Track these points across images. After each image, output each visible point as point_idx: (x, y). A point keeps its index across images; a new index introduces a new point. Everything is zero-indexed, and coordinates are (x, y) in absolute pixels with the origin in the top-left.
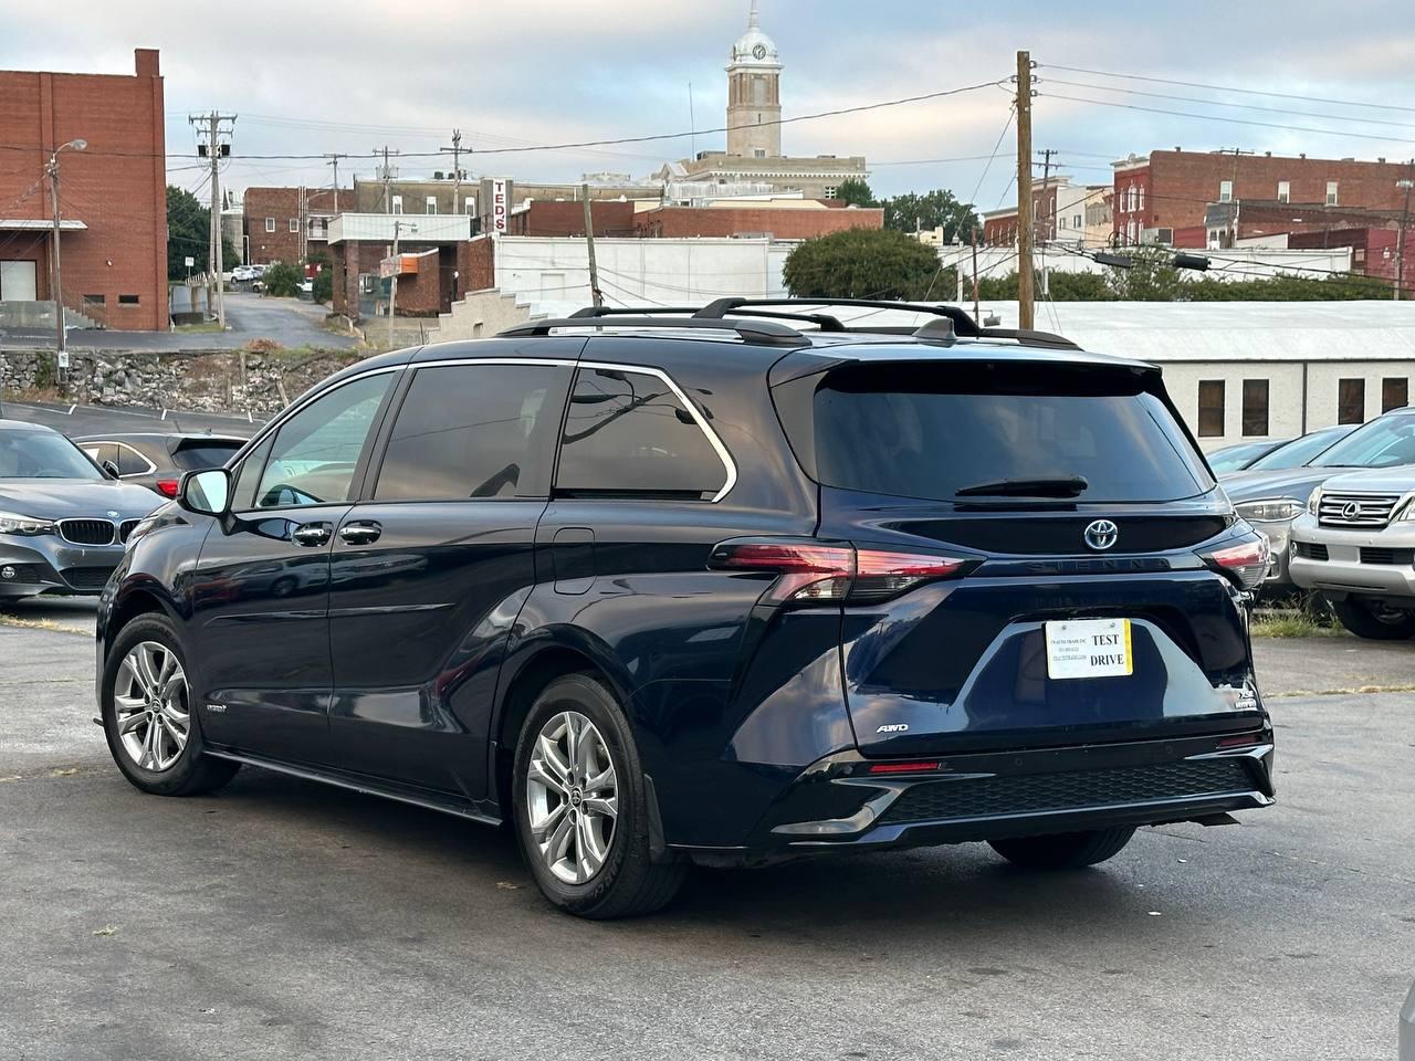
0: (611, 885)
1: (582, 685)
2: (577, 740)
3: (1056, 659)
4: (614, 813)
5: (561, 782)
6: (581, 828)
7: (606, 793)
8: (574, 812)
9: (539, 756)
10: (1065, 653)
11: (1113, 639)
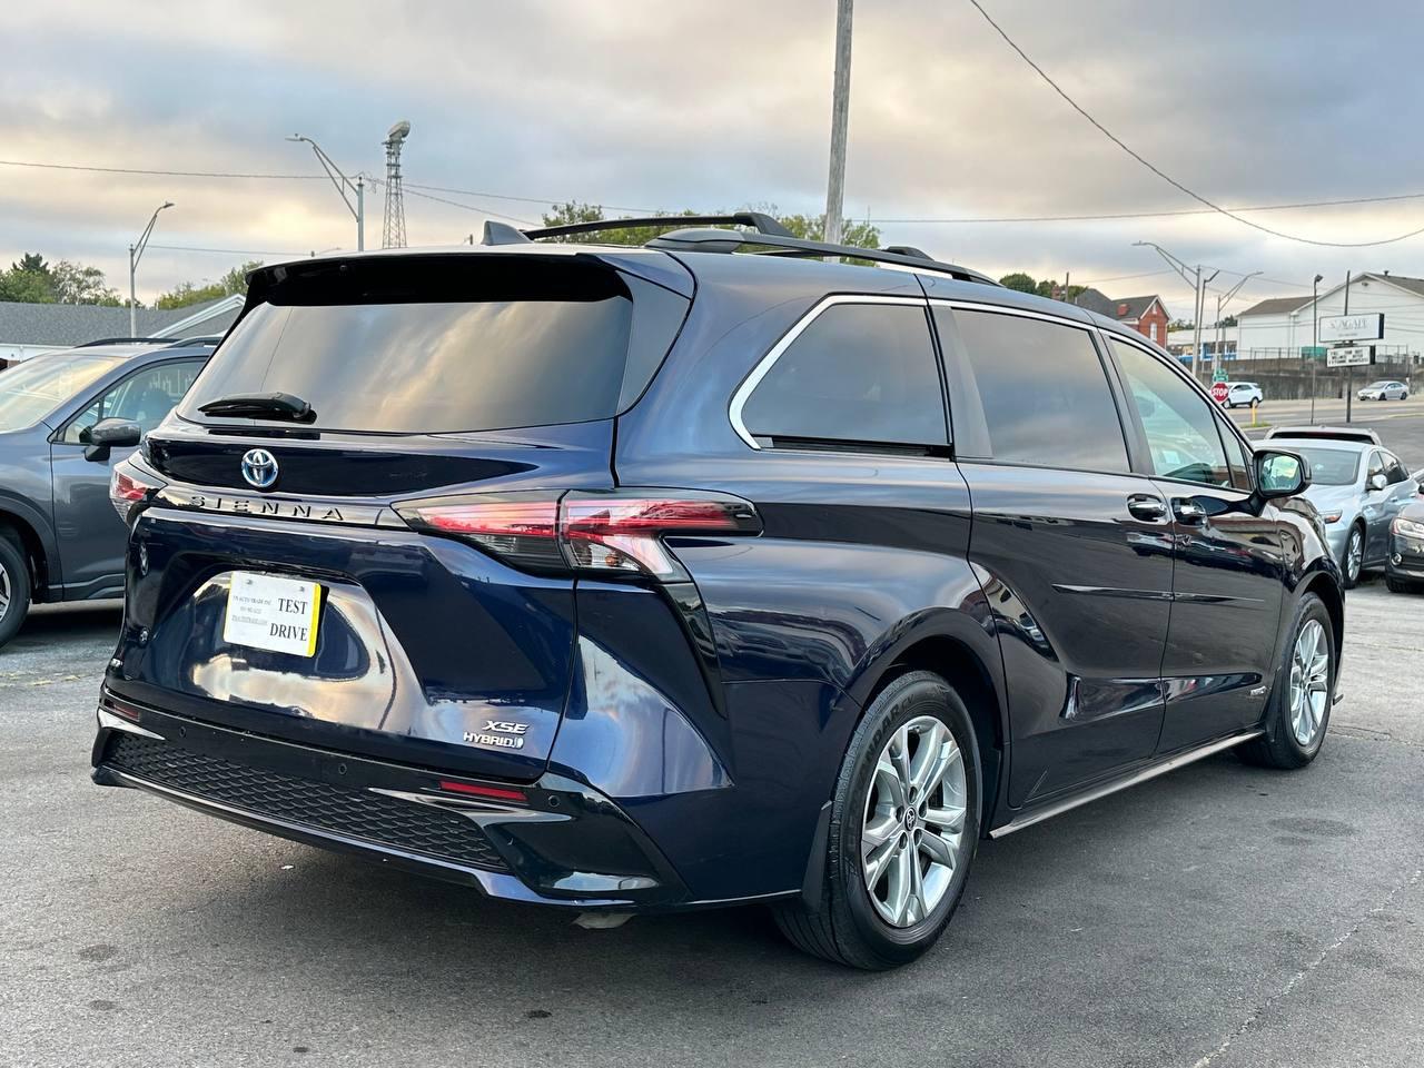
3: (235, 618)
10: (246, 614)
11: (300, 606)
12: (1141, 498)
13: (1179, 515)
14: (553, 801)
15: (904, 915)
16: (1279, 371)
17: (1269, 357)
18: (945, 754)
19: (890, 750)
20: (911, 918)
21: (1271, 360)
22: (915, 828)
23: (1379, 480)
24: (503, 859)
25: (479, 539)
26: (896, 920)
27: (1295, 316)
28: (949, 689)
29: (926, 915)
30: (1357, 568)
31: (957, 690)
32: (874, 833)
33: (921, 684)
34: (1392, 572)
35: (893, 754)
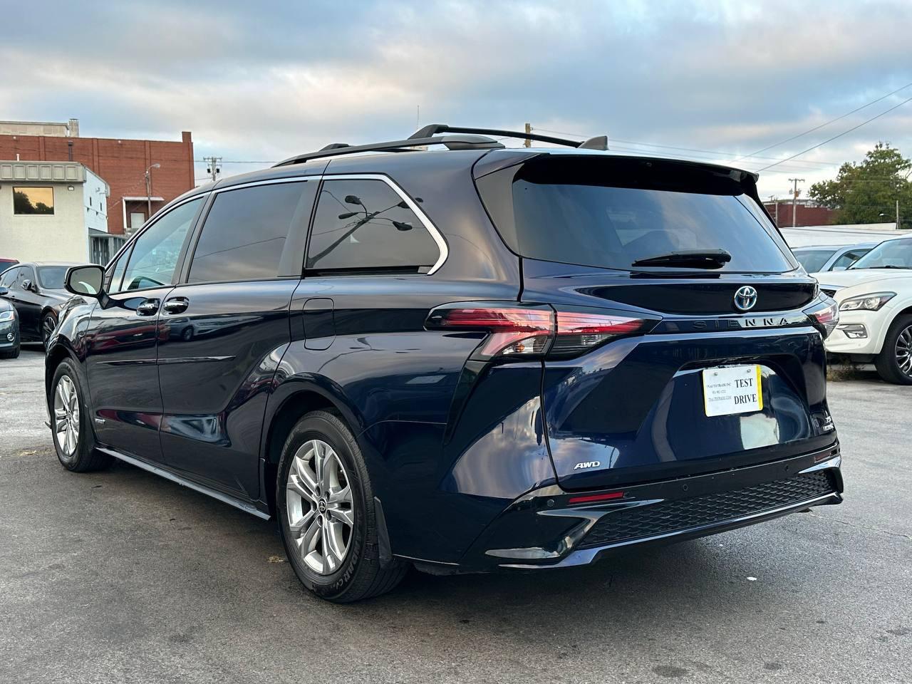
0: (349, 581)
1: (326, 420)
2: (322, 461)
3: (711, 400)
4: (351, 523)
5: (311, 493)
6: (326, 530)
7: (344, 506)
8: (320, 517)
9: (295, 472)
10: (717, 395)
11: (749, 382)
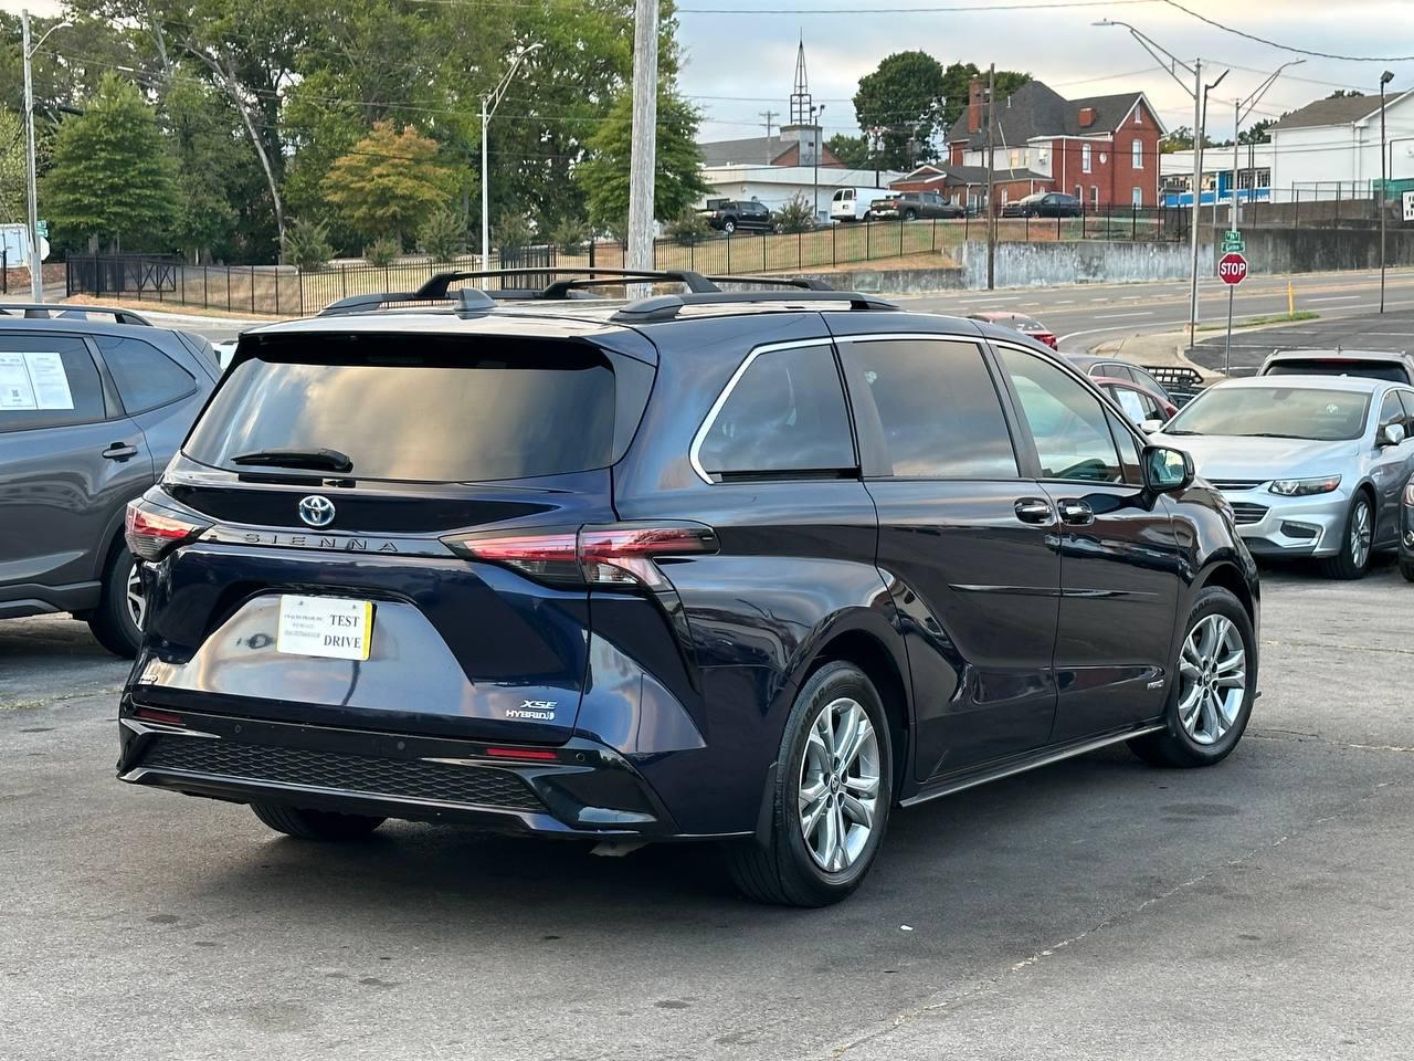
10: (299, 629)
11: (352, 621)
12: (1029, 502)
13: (1065, 516)
14: (580, 757)
15: (832, 863)
16: (1337, 221)
17: (1321, 198)
18: (862, 731)
19: (818, 725)
20: (837, 866)
21: (1325, 203)
22: (839, 792)
23: (1394, 432)
24: (544, 805)
25: (513, 563)
26: (826, 865)
27: (1362, 128)
28: (863, 676)
29: (849, 864)
30: (1365, 551)
31: (869, 677)
32: (809, 793)
33: (842, 672)
34: (1405, 555)
35: (821, 728)
